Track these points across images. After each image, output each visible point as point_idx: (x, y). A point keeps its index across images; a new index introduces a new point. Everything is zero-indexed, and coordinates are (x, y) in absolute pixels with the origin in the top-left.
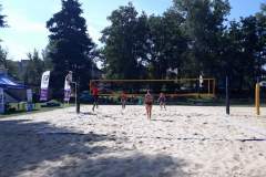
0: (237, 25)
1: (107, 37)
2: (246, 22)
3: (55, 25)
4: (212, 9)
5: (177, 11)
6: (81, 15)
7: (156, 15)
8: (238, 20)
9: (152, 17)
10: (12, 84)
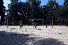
0: (42, 7)
1: (10, 6)
2: (44, 6)
4: (37, 2)
5: (28, 2)
7: (24, 2)
8: (42, 6)
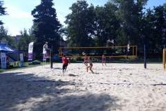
0: (152, 11)
1: (69, 20)
3: (37, 13)
4: (136, 2)
6: (53, 7)
9: (97, 7)
10: (11, 50)
